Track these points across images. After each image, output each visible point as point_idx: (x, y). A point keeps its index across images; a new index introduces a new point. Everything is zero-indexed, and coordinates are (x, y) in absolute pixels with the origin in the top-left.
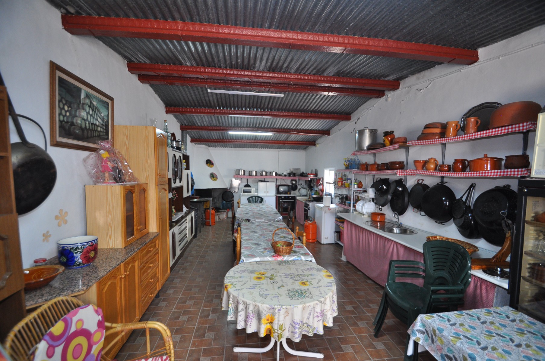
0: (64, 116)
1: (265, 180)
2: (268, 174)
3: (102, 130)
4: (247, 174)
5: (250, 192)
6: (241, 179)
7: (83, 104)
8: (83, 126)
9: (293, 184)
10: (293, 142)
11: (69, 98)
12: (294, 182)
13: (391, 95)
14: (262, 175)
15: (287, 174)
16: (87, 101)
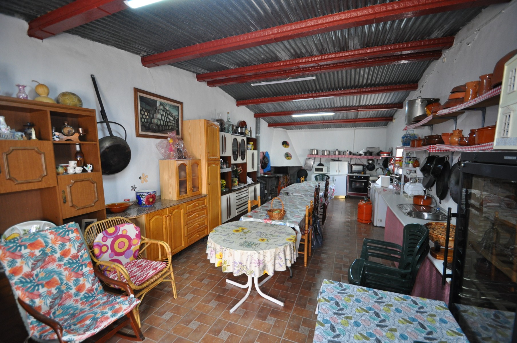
0: (144, 119)
1: (339, 159)
2: (342, 153)
3: (174, 125)
4: (320, 153)
5: (322, 171)
6: (315, 158)
7: (158, 110)
8: (159, 124)
9: (369, 163)
10: (365, 120)
11: (148, 108)
12: (371, 162)
13: (447, 54)
14: (335, 154)
15: (362, 153)
16: (162, 107)
